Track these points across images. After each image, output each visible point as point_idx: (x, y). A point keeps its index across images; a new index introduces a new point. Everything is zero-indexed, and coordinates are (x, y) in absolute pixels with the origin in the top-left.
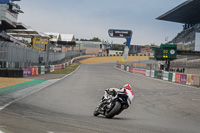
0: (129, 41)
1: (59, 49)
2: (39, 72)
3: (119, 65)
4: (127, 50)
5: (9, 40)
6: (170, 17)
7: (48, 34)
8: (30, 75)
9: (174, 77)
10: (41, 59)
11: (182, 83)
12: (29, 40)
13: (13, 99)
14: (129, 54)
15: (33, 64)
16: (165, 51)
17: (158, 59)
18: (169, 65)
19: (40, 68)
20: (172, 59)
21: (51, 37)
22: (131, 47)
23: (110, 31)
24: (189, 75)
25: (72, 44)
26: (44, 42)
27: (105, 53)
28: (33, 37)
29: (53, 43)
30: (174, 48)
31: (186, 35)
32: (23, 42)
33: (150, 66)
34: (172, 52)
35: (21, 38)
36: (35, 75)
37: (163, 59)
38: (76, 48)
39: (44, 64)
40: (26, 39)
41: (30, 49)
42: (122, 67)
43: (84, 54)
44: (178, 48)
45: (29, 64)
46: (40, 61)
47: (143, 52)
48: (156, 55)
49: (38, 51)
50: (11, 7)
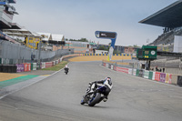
0: (113, 42)
1: (50, 48)
2: (32, 68)
3: (104, 64)
4: (112, 50)
5: (4, 39)
6: (151, 21)
7: (40, 34)
8: (23, 71)
9: (154, 76)
10: (33, 57)
11: (161, 81)
12: (23, 39)
13: (7, 92)
14: (114, 54)
15: (26, 61)
16: (147, 52)
17: (140, 59)
18: (149, 65)
19: (32, 65)
20: (152, 59)
21: (43, 36)
22: (116, 48)
23: (97, 32)
24: (168, 74)
25: (62, 43)
26: (36, 41)
27: (92, 52)
28: (26, 37)
29: (44, 42)
30: (155, 49)
31: (166, 38)
32: (18, 40)
33: (132, 65)
34: (153, 53)
35: (15, 37)
36: (28, 71)
37: (144, 59)
38: (66, 47)
39: (36, 61)
40: (20, 38)
41: (24, 47)
42: (107, 65)
43: (73, 53)
44: (158, 49)
45: (22, 61)
46: (33, 59)
47: (126, 52)
48: (138, 55)
49: (31, 49)
50: (7, 8)
